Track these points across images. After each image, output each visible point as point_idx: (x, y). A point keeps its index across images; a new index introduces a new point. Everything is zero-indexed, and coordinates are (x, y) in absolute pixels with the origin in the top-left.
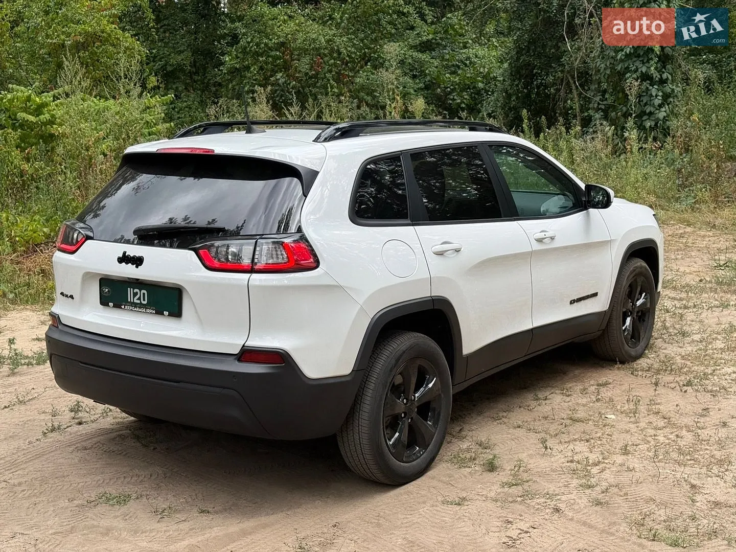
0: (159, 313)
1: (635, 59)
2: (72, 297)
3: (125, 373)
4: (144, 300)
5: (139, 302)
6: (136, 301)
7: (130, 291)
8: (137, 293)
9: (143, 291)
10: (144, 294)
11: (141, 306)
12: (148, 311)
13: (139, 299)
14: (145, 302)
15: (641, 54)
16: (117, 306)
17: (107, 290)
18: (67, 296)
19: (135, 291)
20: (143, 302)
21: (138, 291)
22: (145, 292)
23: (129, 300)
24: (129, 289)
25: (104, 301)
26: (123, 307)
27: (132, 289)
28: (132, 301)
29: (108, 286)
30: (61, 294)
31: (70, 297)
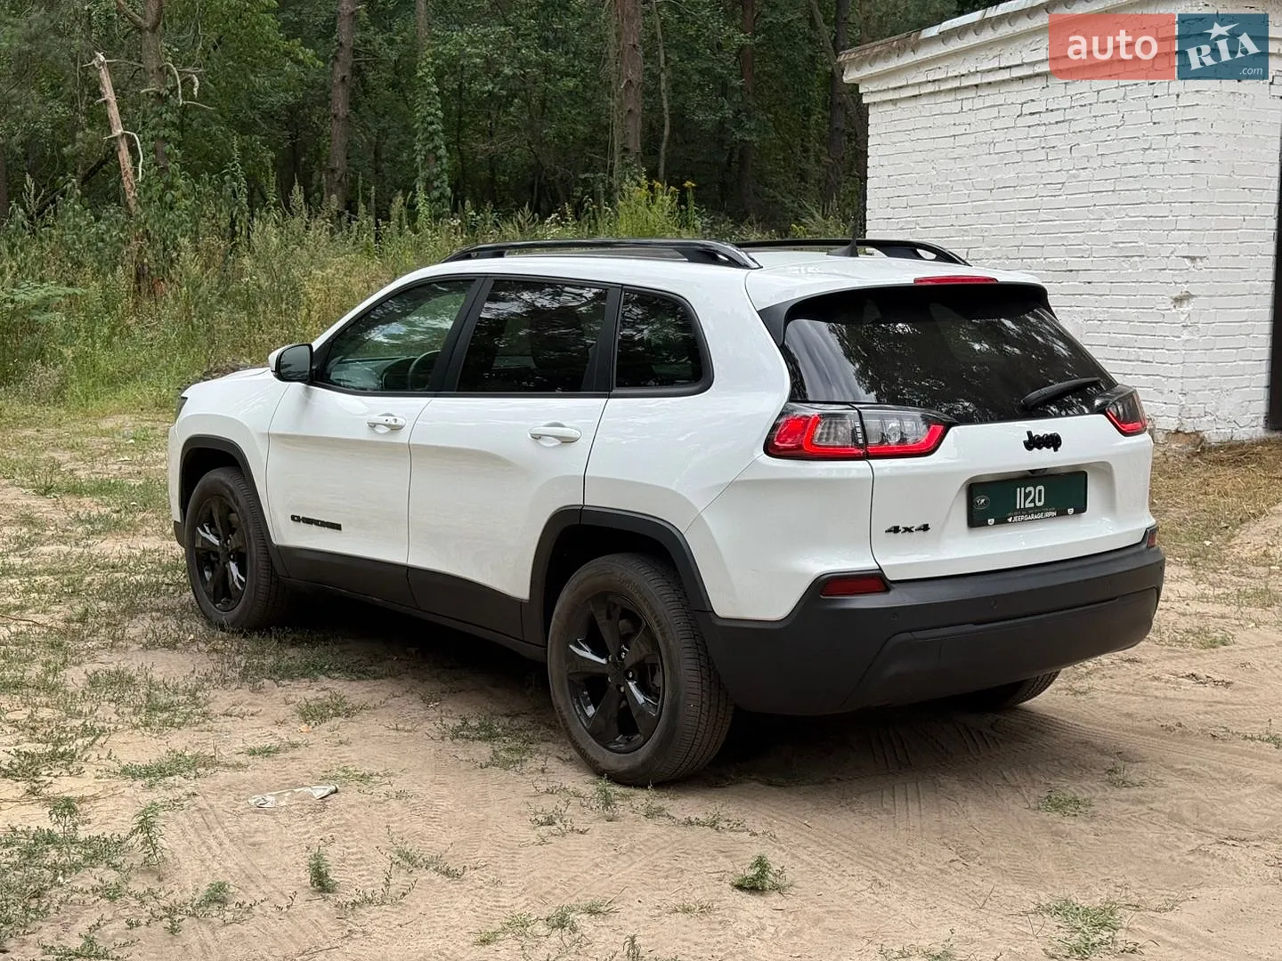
0: (1062, 513)
2: (925, 528)
3: (1025, 617)
4: (1040, 501)
5: (1032, 505)
6: (1028, 505)
7: (1020, 492)
8: (1030, 492)
9: (1038, 488)
10: (1040, 491)
11: (1036, 510)
12: (1047, 514)
13: (1033, 501)
14: (1041, 504)
16: (1002, 521)
17: (983, 501)
18: (908, 530)
19: (1027, 491)
20: (1038, 504)
21: (1031, 489)
22: (1042, 488)
23: (1018, 507)
24: (1018, 489)
25: (976, 520)
26: (1010, 520)
27: (1023, 489)
28: (1022, 507)
29: (985, 493)
30: (889, 531)
31: (919, 529)
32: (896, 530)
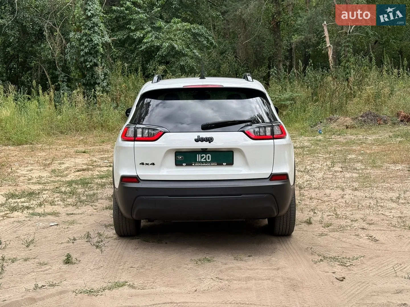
0: (220, 164)
1: (89, 55)
2: (153, 164)
4: (209, 159)
5: (205, 160)
6: (202, 160)
8: (203, 156)
9: (207, 155)
10: (209, 156)
11: (206, 162)
12: (212, 164)
13: (205, 159)
15: (93, 53)
16: (189, 165)
17: (181, 157)
18: (148, 164)
20: (207, 160)
21: (204, 155)
22: (210, 155)
23: (198, 160)
24: (198, 155)
25: (178, 163)
26: (193, 164)
27: (200, 155)
28: (200, 161)
29: (181, 155)
30: (140, 164)
31: (151, 164)
32: (143, 164)
